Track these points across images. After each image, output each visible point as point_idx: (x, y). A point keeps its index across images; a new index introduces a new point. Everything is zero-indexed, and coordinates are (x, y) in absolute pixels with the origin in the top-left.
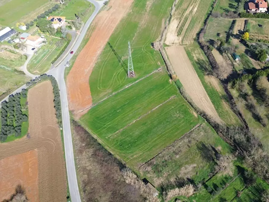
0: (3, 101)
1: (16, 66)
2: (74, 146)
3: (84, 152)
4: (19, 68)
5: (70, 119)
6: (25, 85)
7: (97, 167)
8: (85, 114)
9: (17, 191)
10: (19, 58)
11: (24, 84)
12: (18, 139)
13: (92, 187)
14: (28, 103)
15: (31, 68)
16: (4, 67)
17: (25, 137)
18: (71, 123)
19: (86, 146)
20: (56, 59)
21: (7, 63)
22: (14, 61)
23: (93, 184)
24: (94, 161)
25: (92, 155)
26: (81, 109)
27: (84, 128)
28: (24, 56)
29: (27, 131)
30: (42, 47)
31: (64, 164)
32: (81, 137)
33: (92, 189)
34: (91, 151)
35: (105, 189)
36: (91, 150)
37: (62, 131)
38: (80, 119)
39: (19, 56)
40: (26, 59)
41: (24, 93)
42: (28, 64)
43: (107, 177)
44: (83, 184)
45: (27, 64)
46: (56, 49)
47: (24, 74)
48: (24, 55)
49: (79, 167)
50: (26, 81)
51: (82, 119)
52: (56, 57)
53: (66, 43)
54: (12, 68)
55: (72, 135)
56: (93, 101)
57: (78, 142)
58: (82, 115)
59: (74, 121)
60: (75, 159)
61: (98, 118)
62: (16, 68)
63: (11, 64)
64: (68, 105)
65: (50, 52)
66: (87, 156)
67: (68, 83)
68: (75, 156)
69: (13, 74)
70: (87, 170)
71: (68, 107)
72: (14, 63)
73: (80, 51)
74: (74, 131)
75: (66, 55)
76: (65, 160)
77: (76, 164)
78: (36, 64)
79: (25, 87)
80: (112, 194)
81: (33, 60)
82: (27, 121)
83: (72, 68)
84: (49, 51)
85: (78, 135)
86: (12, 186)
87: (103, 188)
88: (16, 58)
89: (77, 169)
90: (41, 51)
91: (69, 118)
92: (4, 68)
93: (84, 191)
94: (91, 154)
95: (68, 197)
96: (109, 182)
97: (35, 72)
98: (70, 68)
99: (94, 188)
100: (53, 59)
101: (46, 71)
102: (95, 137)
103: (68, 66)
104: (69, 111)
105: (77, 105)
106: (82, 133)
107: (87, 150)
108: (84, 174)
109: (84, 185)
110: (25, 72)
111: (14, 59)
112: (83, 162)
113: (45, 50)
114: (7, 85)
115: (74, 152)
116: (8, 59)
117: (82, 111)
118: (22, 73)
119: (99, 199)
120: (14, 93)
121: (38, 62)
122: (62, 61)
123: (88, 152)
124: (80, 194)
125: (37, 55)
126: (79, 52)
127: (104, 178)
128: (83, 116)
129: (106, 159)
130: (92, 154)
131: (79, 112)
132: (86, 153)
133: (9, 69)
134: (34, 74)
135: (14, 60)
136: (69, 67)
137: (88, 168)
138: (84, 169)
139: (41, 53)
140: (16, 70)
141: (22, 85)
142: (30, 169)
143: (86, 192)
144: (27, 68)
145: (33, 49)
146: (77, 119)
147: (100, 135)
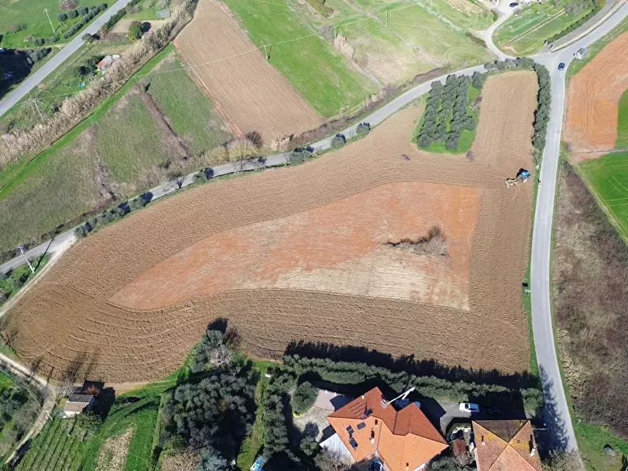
0: (435, 80)
1: (471, 27)
2: (556, 207)
3: (577, 225)
4: (478, 32)
5: (560, 157)
6: (483, 66)
7: (597, 260)
8: (594, 160)
9: (430, 235)
10: (479, 14)
11: (481, 64)
12: (449, 154)
13: (578, 290)
14: (483, 100)
15: (501, 40)
16: (449, 22)
17: (464, 155)
18: (559, 165)
19: (582, 215)
20: (557, 37)
21: (455, 17)
22: (467, 16)
23: (582, 287)
24: (592, 249)
25: (591, 237)
26: (586, 147)
27: (586, 184)
28: (492, 14)
29: (470, 147)
30: (532, 6)
31: (530, 228)
32: (577, 197)
33: (578, 293)
34: (592, 229)
35: (606, 304)
36: (592, 227)
37: (538, 172)
38: (580, 164)
39: (481, 11)
40: (495, 19)
41: (477, 81)
42: (495, 31)
43: (613, 287)
44: (561, 276)
45: (495, 28)
46: (562, 17)
47: (485, 46)
48: (492, 11)
49: (558, 244)
50: (486, 60)
51: (584, 166)
52: (559, 32)
53: (589, 12)
54: (464, 28)
55: (558, 186)
56: (617, 141)
57: (566, 202)
58: (587, 159)
59: (566, 162)
60: (554, 231)
61: (621, 176)
62: (471, 30)
63: (462, 22)
64: (562, 131)
65: (549, 20)
66: (581, 234)
67: (572, 91)
68: (554, 224)
69: (462, 40)
70: (574, 257)
71: (560, 133)
72: (469, 20)
73: (616, 36)
74: (564, 181)
75: (582, 35)
76: (533, 223)
77: (554, 239)
78: (513, 34)
79: (481, 69)
80: (618, 319)
81: (510, 25)
82: (471, 130)
83: (589, 63)
84: (546, 16)
85: (569, 190)
86: (425, 224)
87: (601, 300)
88: (473, 11)
89: (554, 248)
90: (529, 12)
91: (558, 155)
92: (448, 24)
93: (561, 289)
94: (589, 234)
95: (525, 285)
96: (618, 298)
97: (506, 48)
98: (585, 62)
99: (582, 292)
100: (552, 35)
101: (530, 53)
102: (605, 208)
103: (580, 57)
104: (561, 142)
105: (580, 137)
106: (580, 191)
107: (584, 223)
108: (566, 261)
109: (562, 279)
110: (487, 43)
111: (471, 13)
112: (568, 240)
113: (538, 13)
114: (447, 56)
115: (556, 217)
116: (458, 10)
117: (589, 151)
118: (481, 43)
119: (588, 315)
120: (458, 73)
121: (517, 32)
122: (570, 44)
123: (586, 228)
124: (551, 291)
125: (521, 17)
126: (612, 38)
127: (609, 285)
128: (589, 161)
129: (620, 255)
130: (592, 234)
131: (582, 151)
132: (579, 228)
133: (459, 29)
134: (504, 51)
135: (470, 15)
136: (583, 60)
137: (577, 255)
138: (569, 253)
139: (527, 17)
140: (469, 35)
141: (478, 64)
142: (461, 211)
143: (565, 292)
144: (493, 37)
145: (513, 5)
146: (574, 161)
147: (616, 210)
